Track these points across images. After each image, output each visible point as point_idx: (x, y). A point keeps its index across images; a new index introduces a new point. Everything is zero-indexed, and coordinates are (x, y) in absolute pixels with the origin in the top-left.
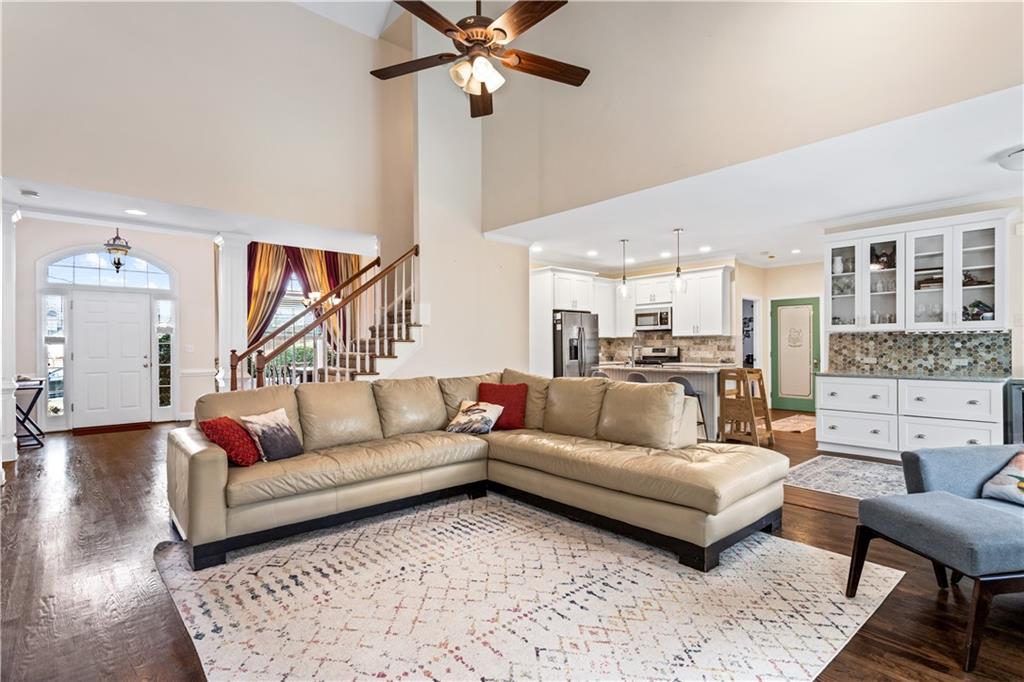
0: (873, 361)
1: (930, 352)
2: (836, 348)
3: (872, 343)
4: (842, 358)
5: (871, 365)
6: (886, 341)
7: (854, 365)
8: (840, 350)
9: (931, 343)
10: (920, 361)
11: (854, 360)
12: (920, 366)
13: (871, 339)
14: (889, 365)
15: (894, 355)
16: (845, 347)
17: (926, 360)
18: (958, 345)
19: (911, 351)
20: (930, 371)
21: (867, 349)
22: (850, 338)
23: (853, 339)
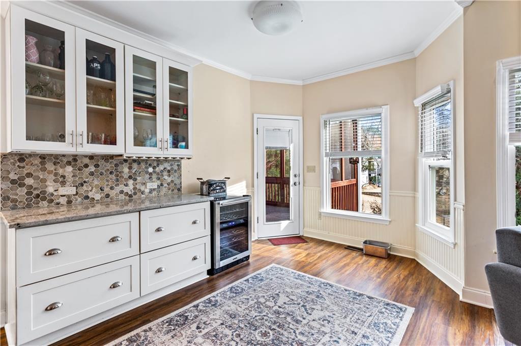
0: (71, 191)
1: (130, 177)
2: (12, 176)
3: (69, 169)
4: (25, 190)
5: (69, 196)
6: (86, 166)
7: (44, 199)
8: (22, 178)
9: (130, 168)
10: (121, 187)
11: (44, 192)
12: (122, 192)
13: (69, 163)
14: (90, 195)
15: (96, 182)
16: (29, 175)
17: (126, 185)
18: (151, 170)
19: (113, 177)
20: (130, 196)
21: (64, 177)
22: (37, 161)
23: (43, 163)
